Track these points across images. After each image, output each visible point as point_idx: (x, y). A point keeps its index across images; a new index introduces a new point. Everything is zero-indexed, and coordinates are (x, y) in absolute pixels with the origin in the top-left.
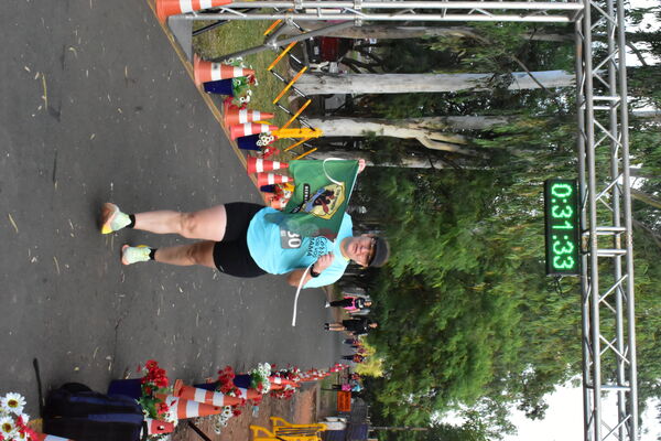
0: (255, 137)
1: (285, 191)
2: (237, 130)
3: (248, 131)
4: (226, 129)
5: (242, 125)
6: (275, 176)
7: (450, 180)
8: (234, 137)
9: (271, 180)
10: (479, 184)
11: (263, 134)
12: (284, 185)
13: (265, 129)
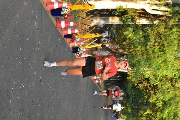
0: (60, 9)
1: (77, 37)
2: (50, 6)
3: (56, 6)
4: (44, 6)
5: (53, 3)
6: (72, 30)
7: (162, 29)
8: (49, 10)
9: (69, 32)
10: (177, 31)
11: (64, 8)
12: (76, 34)
13: (65, 5)
